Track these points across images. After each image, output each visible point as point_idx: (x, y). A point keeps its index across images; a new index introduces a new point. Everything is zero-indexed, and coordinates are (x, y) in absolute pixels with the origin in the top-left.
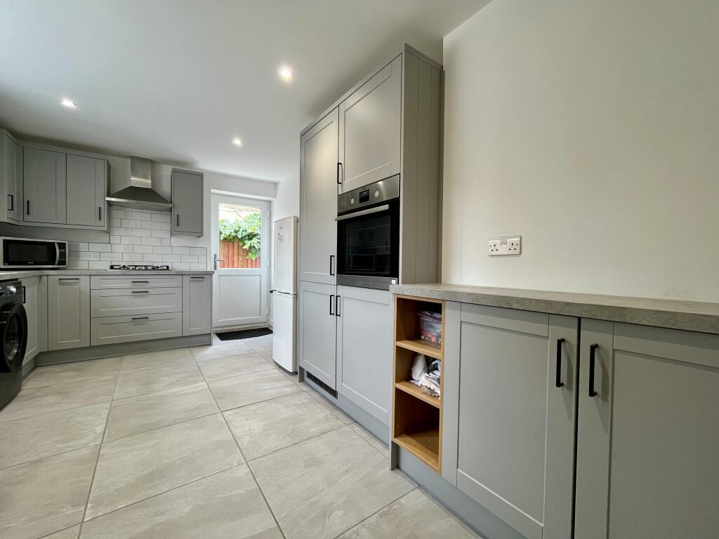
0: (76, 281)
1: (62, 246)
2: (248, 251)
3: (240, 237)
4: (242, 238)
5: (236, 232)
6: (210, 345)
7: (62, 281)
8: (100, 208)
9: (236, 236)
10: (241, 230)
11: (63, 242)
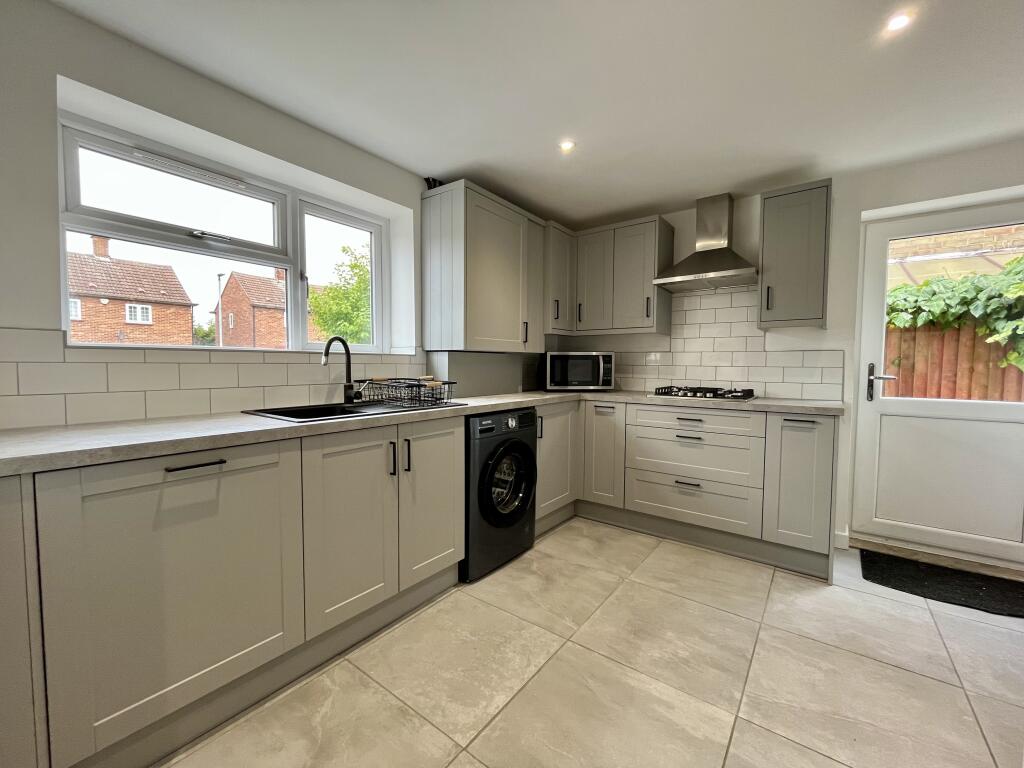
0: (611, 410)
1: (607, 359)
2: (1003, 350)
3: (977, 314)
4: (986, 316)
5: (965, 302)
6: (825, 579)
7: (599, 409)
8: (648, 298)
9: (967, 313)
10: (983, 296)
11: (609, 354)
